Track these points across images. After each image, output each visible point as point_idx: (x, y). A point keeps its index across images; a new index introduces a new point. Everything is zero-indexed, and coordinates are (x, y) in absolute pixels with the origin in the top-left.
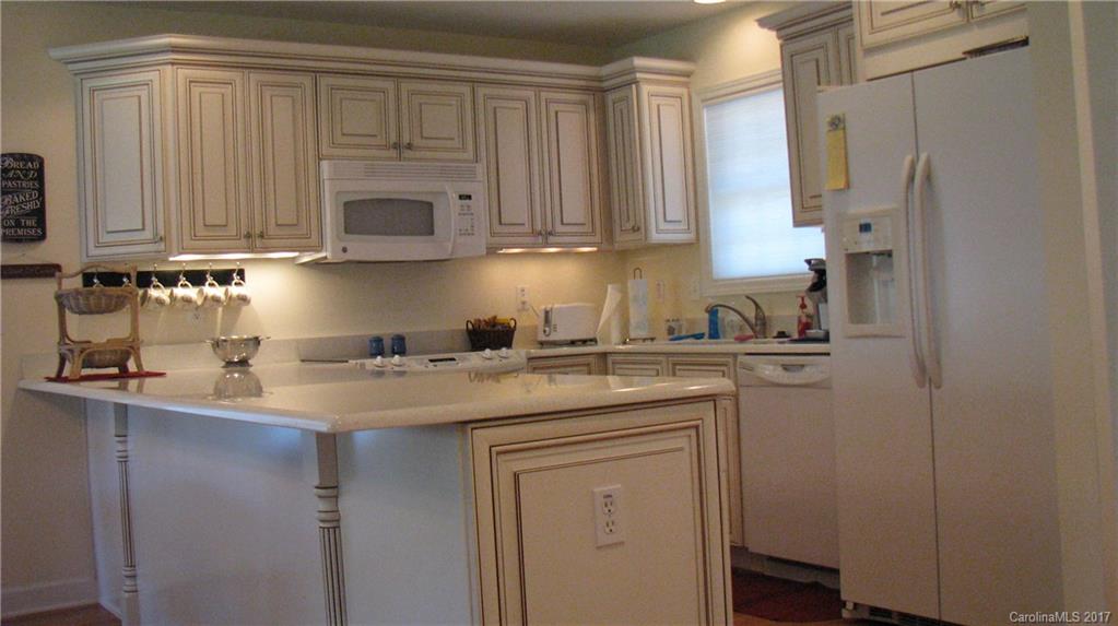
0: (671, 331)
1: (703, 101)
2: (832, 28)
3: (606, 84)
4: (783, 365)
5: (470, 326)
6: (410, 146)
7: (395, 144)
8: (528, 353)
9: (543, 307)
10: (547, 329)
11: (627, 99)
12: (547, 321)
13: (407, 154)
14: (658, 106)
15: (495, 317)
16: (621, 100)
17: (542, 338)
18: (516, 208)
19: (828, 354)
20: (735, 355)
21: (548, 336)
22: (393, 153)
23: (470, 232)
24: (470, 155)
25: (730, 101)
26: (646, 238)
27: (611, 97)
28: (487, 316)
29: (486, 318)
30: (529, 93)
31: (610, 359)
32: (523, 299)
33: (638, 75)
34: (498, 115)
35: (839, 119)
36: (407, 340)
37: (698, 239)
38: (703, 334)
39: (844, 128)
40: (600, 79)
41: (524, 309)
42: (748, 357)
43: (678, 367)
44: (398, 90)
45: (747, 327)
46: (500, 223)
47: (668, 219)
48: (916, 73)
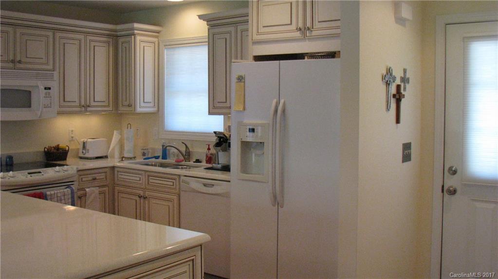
0: (144, 154)
1: (165, 46)
2: (234, 25)
3: (119, 33)
4: (203, 184)
5: (46, 150)
6: (20, 62)
7: (12, 60)
8: (77, 168)
9: (82, 140)
10: (84, 151)
11: (129, 42)
12: (84, 147)
13: (18, 65)
14: (144, 47)
15: (58, 145)
16: (126, 42)
17: (81, 155)
18: (72, 95)
19: (229, 181)
20: (179, 176)
21: (84, 154)
22: (11, 65)
23: (49, 106)
24: (50, 67)
25: (178, 47)
26: (135, 110)
27: (121, 40)
28: (54, 145)
29: (54, 146)
30: (81, 37)
31: (116, 169)
32: (73, 135)
33: (136, 32)
34: (66, 46)
35: (242, 77)
36: (14, 158)
37: (158, 110)
38: (159, 157)
39: (244, 82)
40: (116, 31)
41: (72, 140)
42: (185, 177)
43: (150, 177)
44: (15, 33)
45: (181, 155)
46: (64, 101)
47: (145, 101)
48: (282, 62)
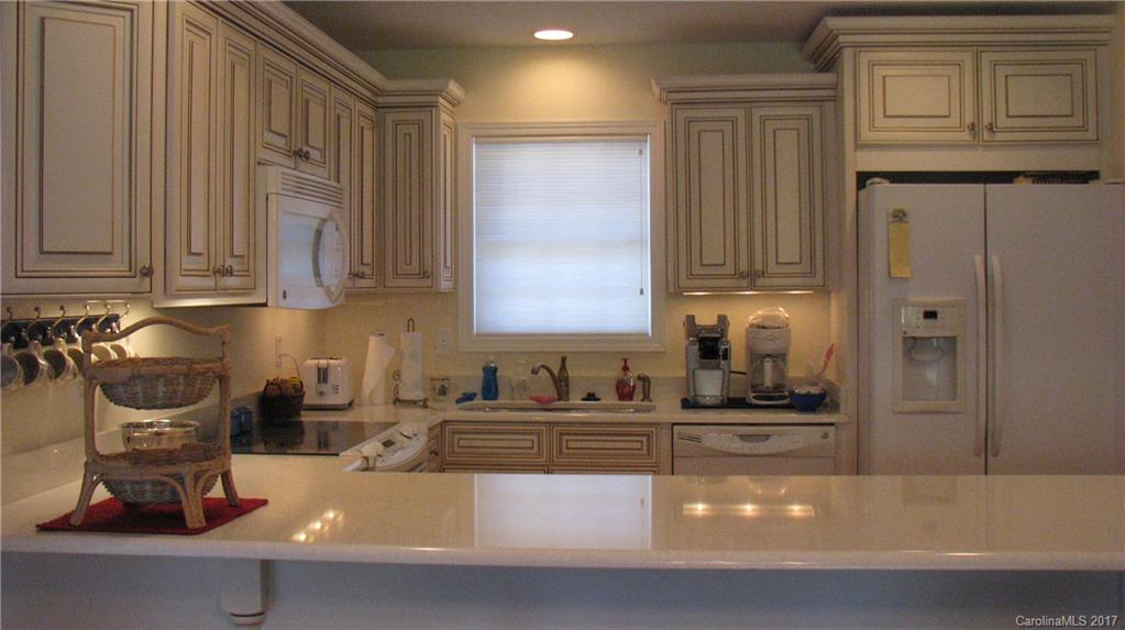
0: (443, 391)
1: (474, 136)
2: (746, 105)
4: (739, 436)
6: (306, 155)
9: (313, 363)
10: (324, 390)
12: (322, 380)
17: (315, 400)
26: (438, 286)
27: (392, 117)
30: (352, 101)
35: (903, 212)
39: (907, 222)
40: (380, 93)
48: (989, 186)
